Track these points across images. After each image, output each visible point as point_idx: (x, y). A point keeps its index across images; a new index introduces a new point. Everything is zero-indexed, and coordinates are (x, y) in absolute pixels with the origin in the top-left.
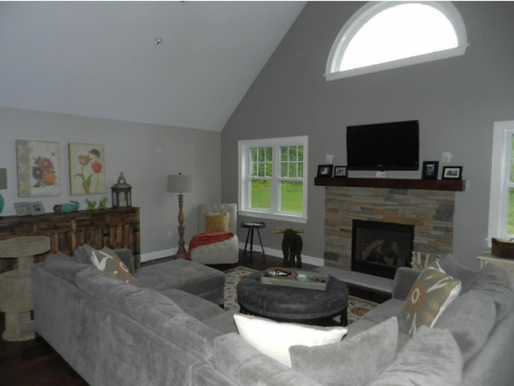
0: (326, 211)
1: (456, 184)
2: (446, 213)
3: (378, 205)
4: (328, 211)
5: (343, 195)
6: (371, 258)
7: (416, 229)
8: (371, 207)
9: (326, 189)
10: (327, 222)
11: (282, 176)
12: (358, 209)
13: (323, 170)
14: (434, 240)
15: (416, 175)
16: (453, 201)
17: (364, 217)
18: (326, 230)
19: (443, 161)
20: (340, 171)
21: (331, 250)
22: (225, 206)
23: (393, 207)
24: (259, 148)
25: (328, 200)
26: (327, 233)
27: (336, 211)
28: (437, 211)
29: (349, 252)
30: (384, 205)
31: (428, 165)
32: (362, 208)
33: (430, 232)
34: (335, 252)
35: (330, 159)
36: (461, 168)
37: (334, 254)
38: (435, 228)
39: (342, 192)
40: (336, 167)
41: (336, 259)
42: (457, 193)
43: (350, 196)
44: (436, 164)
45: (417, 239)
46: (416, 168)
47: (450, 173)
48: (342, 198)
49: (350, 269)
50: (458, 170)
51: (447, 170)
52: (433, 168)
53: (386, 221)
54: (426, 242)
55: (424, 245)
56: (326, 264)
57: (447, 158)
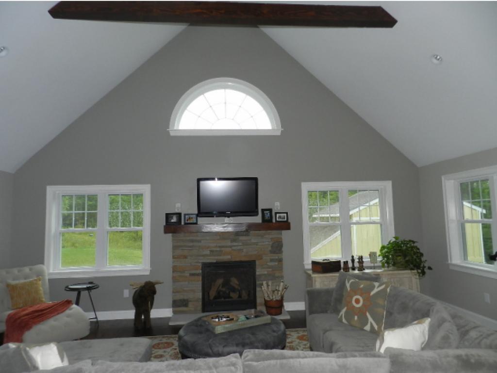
0: (174, 257)
1: (285, 225)
2: (277, 247)
3: (226, 247)
4: (175, 258)
5: (192, 241)
6: (218, 296)
7: (257, 263)
8: (218, 249)
9: (173, 236)
10: (175, 269)
11: (111, 227)
12: (208, 252)
13: (172, 218)
14: (270, 270)
15: (258, 219)
16: (281, 238)
17: (212, 259)
18: (174, 278)
19: (275, 208)
20: (190, 219)
21: (179, 297)
22: (31, 270)
23: (239, 247)
24: (75, 196)
25: (175, 248)
26: (174, 280)
27: (185, 257)
28: (272, 247)
29: (199, 295)
30: (231, 247)
31: (265, 212)
32: (211, 251)
33: (268, 264)
34: (185, 298)
35: (178, 207)
36: (287, 213)
37: (184, 300)
38: (272, 260)
39: (191, 238)
40: (185, 215)
41: (186, 305)
42: (284, 232)
43: (199, 241)
44: (270, 210)
45: (259, 271)
46: (256, 214)
47: (280, 217)
48: (191, 244)
49: (201, 311)
50: (286, 215)
51: (278, 215)
52: (269, 214)
53: (234, 260)
54: (266, 273)
55: (265, 275)
56: (174, 312)
57: (277, 206)
